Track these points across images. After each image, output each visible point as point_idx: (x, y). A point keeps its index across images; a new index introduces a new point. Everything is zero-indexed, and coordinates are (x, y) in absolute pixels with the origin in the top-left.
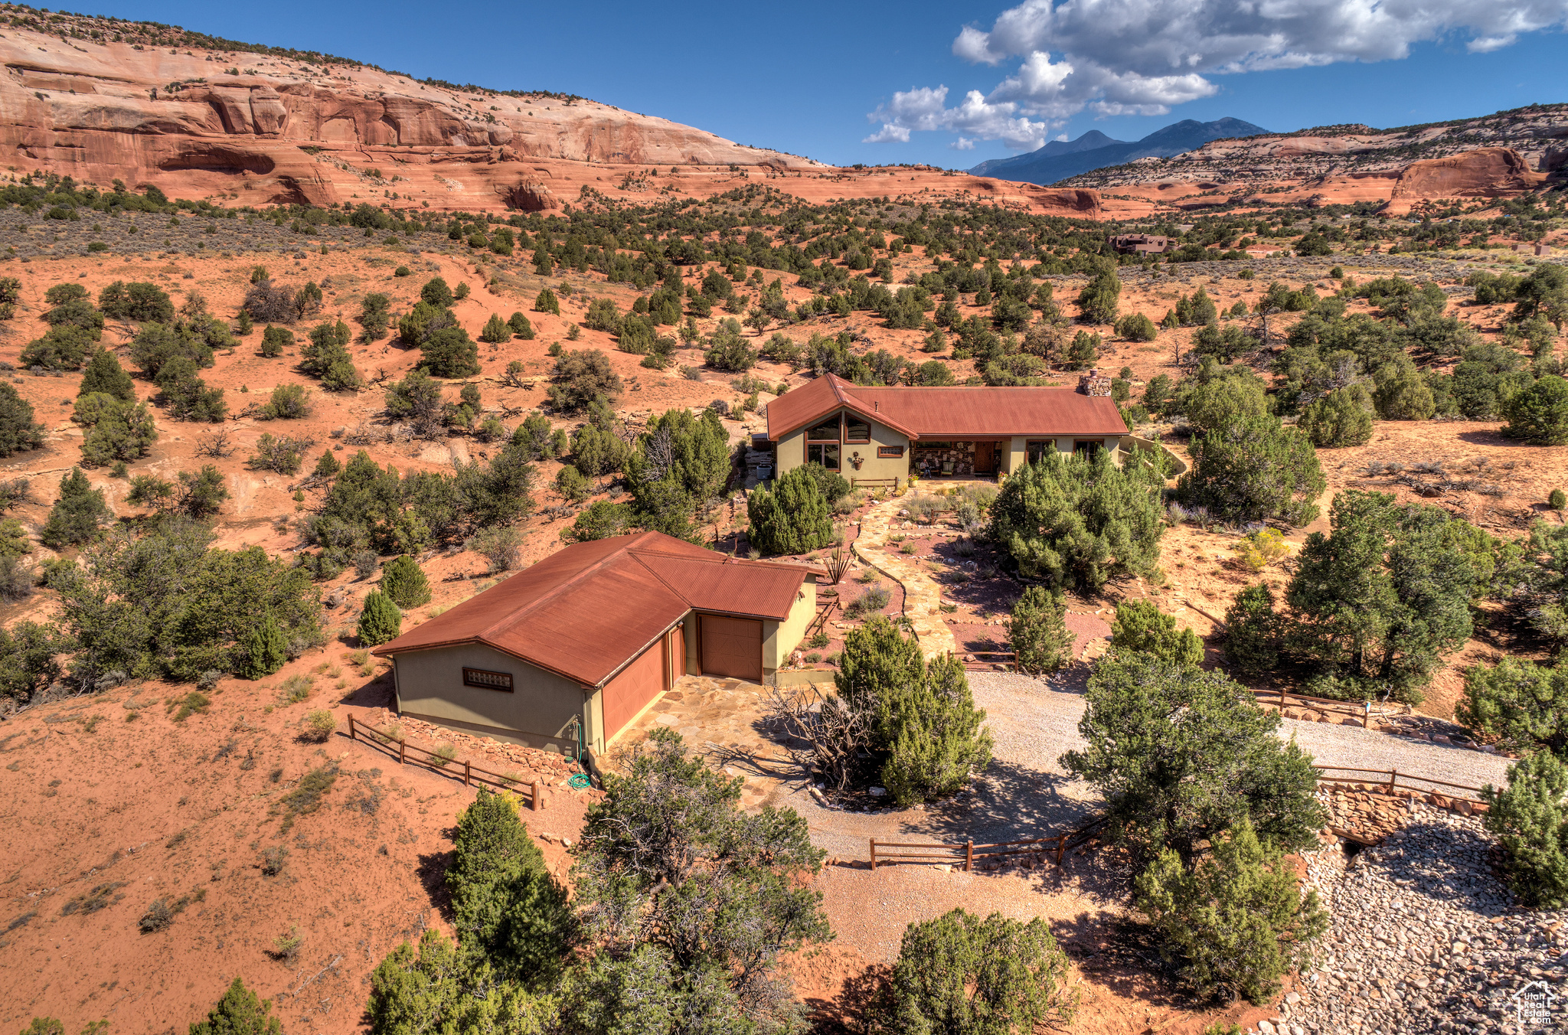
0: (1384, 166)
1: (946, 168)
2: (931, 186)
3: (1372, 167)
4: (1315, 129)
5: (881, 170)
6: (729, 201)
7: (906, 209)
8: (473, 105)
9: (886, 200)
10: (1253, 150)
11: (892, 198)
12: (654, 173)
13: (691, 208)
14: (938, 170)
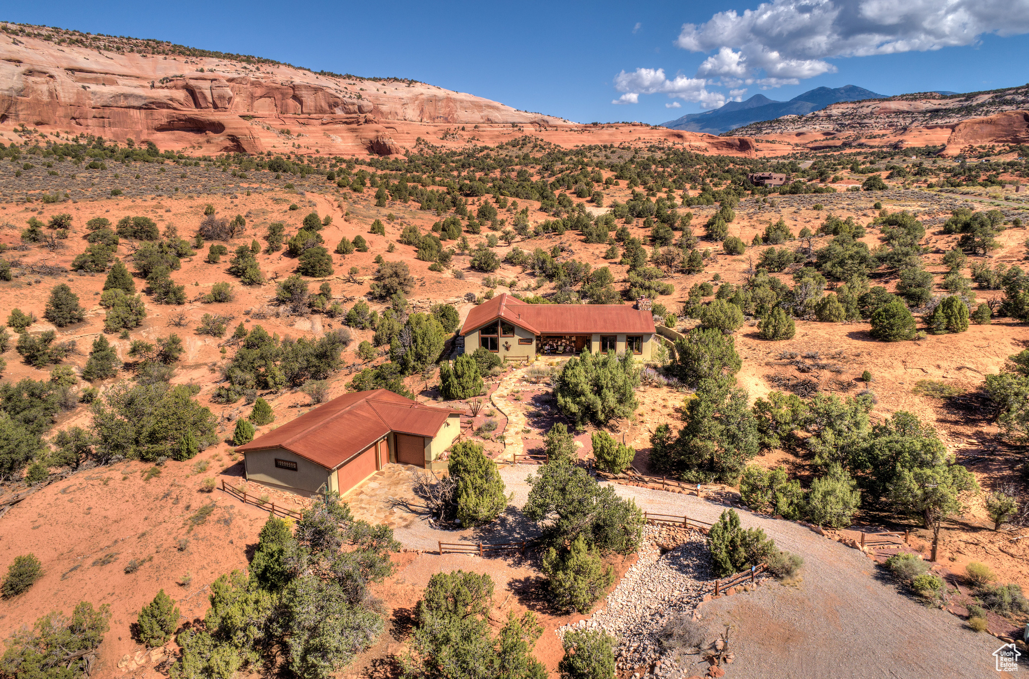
0: (948, 120)
1: (652, 124)
2: (642, 136)
3: (939, 122)
4: (902, 96)
5: (610, 126)
6: (510, 147)
7: (625, 152)
8: (349, 87)
9: (612, 146)
10: (860, 110)
11: (616, 145)
12: (463, 129)
13: (485, 152)
14: (648, 125)
